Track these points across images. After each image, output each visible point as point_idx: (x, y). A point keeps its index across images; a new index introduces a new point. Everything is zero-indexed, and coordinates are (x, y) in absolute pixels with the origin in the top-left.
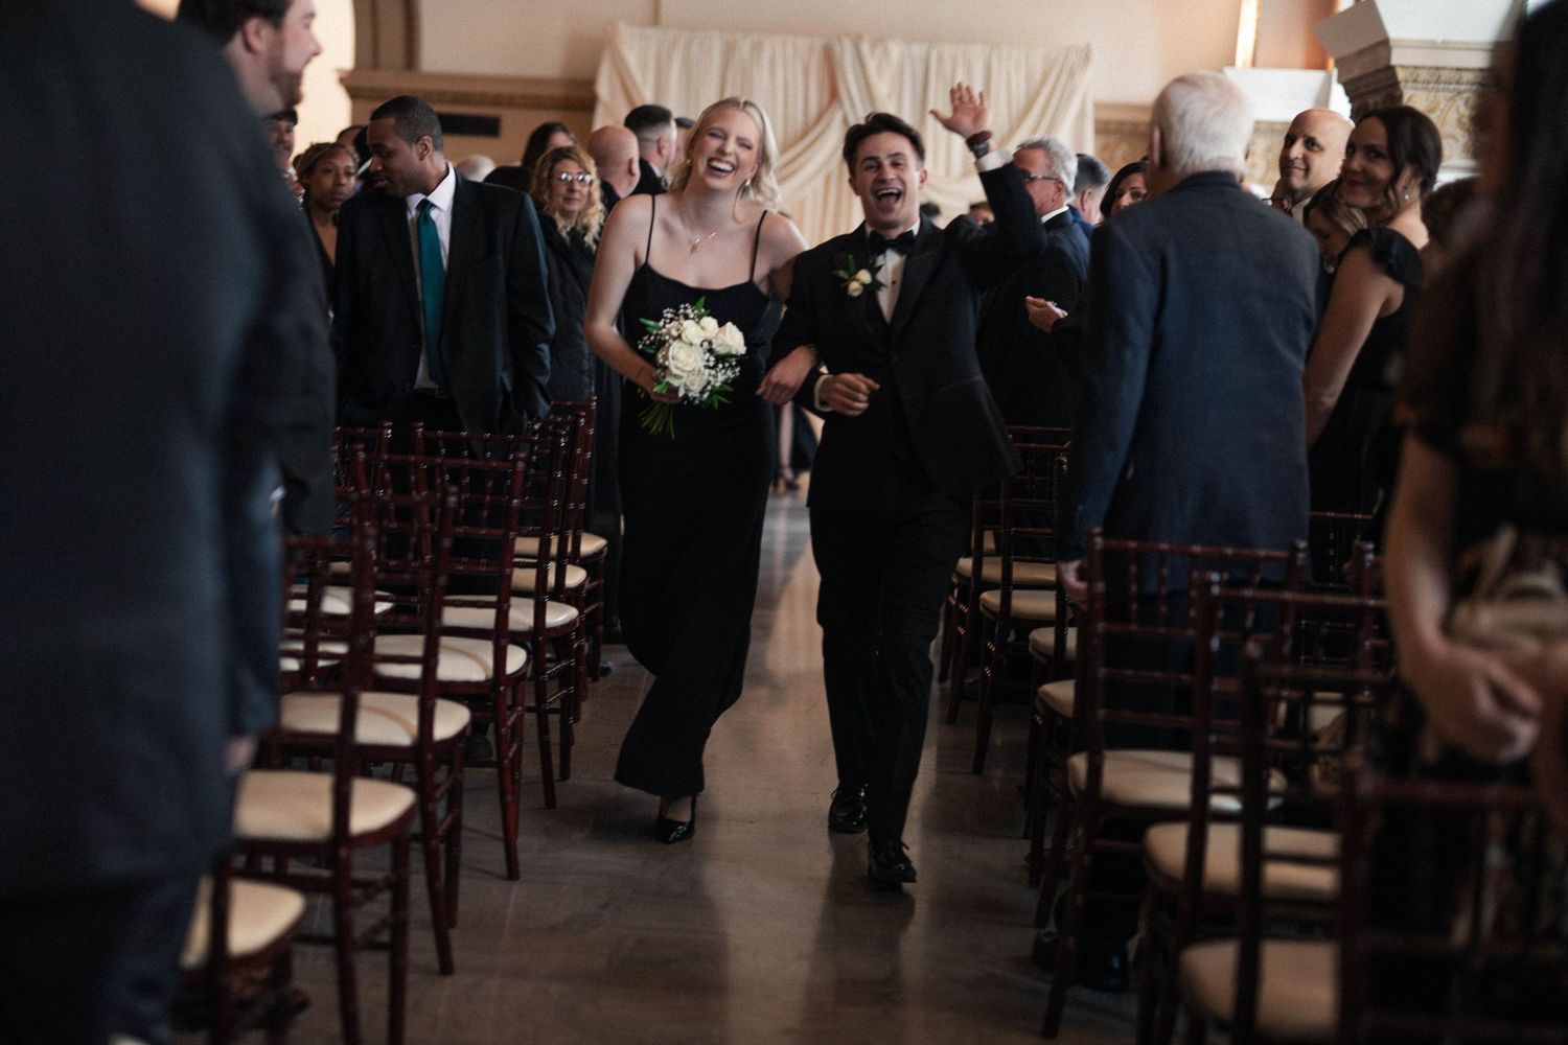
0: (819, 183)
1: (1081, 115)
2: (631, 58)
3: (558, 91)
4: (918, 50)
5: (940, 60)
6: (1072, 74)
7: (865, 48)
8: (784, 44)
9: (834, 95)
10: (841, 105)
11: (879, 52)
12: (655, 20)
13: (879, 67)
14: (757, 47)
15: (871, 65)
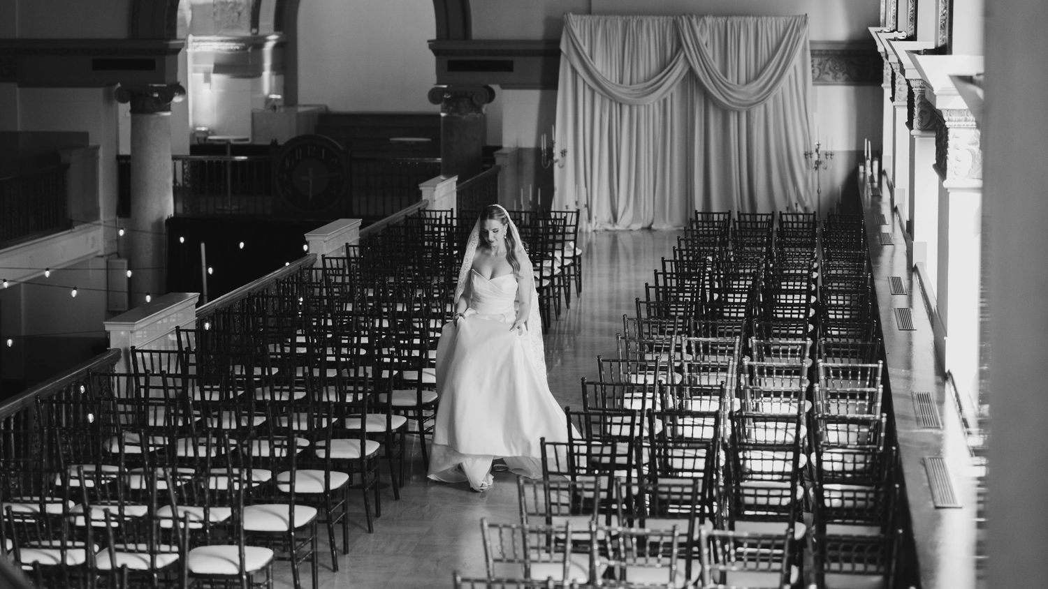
0: (674, 89)
1: (804, 49)
2: (577, 32)
3: (541, 47)
4: (721, 20)
5: (732, 24)
6: (798, 30)
7: (694, 20)
8: (653, 21)
9: (679, 46)
10: (683, 49)
11: (701, 22)
12: (589, 12)
13: (701, 31)
14: (640, 23)
15: (697, 29)
